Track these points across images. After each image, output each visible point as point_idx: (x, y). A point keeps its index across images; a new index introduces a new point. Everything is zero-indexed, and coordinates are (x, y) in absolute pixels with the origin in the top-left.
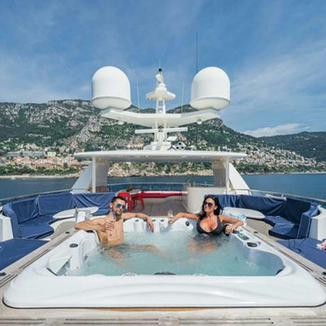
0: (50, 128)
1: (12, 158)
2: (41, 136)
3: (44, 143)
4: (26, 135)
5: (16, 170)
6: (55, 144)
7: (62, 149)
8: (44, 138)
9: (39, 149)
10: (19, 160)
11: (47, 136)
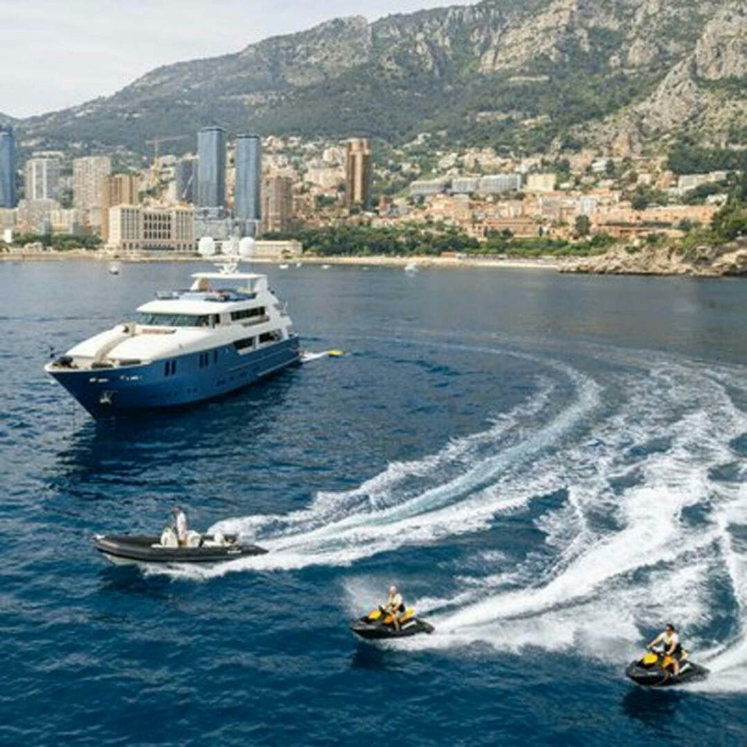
0: (550, 81)
1: (422, 199)
2: (515, 115)
3: (523, 145)
4: (468, 118)
5: (428, 239)
6: (557, 143)
7: (578, 161)
8: (526, 122)
9: (504, 165)
10: (439, 208)
11: (533, 116)
